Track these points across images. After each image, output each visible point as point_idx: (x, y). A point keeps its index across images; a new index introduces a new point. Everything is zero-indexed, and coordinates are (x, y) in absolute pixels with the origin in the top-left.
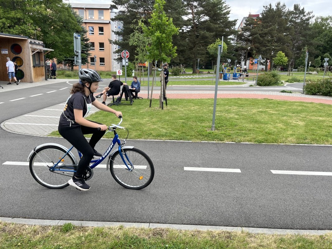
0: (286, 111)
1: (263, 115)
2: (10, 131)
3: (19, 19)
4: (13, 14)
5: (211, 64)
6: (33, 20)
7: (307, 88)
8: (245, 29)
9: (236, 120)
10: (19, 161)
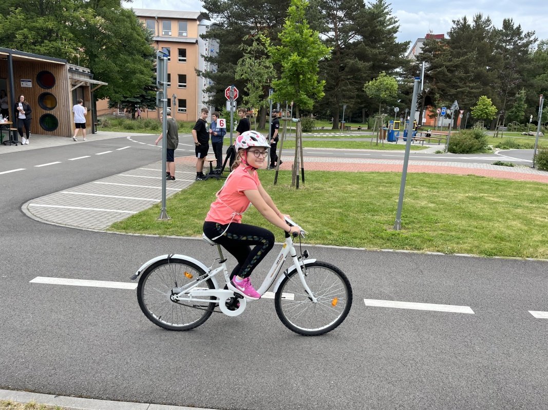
0: (516, 197)
1: (480, 205)
2: (40, 220)
3: (50, 31)
4: (40, 22)
5: (362, 114)
6: (73, 33)
7: (541, 159)
8: (421, 58)
9: (433, 213)
10: (59, 277)
